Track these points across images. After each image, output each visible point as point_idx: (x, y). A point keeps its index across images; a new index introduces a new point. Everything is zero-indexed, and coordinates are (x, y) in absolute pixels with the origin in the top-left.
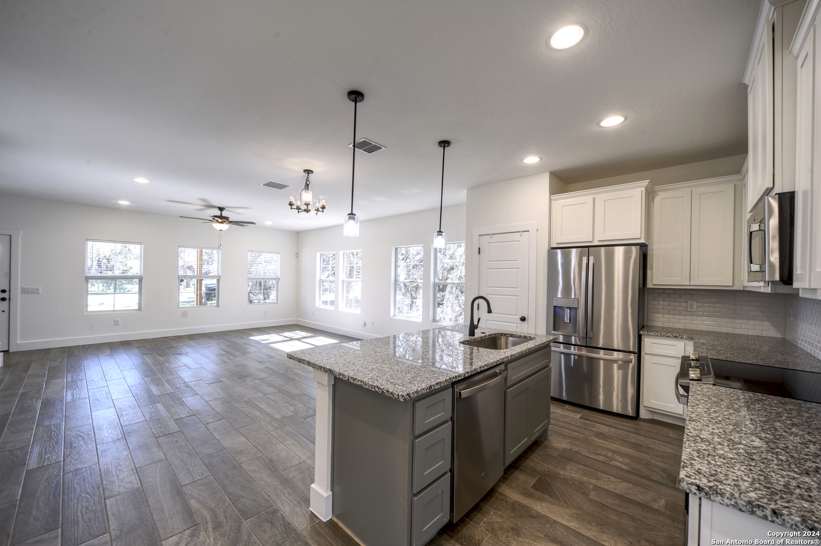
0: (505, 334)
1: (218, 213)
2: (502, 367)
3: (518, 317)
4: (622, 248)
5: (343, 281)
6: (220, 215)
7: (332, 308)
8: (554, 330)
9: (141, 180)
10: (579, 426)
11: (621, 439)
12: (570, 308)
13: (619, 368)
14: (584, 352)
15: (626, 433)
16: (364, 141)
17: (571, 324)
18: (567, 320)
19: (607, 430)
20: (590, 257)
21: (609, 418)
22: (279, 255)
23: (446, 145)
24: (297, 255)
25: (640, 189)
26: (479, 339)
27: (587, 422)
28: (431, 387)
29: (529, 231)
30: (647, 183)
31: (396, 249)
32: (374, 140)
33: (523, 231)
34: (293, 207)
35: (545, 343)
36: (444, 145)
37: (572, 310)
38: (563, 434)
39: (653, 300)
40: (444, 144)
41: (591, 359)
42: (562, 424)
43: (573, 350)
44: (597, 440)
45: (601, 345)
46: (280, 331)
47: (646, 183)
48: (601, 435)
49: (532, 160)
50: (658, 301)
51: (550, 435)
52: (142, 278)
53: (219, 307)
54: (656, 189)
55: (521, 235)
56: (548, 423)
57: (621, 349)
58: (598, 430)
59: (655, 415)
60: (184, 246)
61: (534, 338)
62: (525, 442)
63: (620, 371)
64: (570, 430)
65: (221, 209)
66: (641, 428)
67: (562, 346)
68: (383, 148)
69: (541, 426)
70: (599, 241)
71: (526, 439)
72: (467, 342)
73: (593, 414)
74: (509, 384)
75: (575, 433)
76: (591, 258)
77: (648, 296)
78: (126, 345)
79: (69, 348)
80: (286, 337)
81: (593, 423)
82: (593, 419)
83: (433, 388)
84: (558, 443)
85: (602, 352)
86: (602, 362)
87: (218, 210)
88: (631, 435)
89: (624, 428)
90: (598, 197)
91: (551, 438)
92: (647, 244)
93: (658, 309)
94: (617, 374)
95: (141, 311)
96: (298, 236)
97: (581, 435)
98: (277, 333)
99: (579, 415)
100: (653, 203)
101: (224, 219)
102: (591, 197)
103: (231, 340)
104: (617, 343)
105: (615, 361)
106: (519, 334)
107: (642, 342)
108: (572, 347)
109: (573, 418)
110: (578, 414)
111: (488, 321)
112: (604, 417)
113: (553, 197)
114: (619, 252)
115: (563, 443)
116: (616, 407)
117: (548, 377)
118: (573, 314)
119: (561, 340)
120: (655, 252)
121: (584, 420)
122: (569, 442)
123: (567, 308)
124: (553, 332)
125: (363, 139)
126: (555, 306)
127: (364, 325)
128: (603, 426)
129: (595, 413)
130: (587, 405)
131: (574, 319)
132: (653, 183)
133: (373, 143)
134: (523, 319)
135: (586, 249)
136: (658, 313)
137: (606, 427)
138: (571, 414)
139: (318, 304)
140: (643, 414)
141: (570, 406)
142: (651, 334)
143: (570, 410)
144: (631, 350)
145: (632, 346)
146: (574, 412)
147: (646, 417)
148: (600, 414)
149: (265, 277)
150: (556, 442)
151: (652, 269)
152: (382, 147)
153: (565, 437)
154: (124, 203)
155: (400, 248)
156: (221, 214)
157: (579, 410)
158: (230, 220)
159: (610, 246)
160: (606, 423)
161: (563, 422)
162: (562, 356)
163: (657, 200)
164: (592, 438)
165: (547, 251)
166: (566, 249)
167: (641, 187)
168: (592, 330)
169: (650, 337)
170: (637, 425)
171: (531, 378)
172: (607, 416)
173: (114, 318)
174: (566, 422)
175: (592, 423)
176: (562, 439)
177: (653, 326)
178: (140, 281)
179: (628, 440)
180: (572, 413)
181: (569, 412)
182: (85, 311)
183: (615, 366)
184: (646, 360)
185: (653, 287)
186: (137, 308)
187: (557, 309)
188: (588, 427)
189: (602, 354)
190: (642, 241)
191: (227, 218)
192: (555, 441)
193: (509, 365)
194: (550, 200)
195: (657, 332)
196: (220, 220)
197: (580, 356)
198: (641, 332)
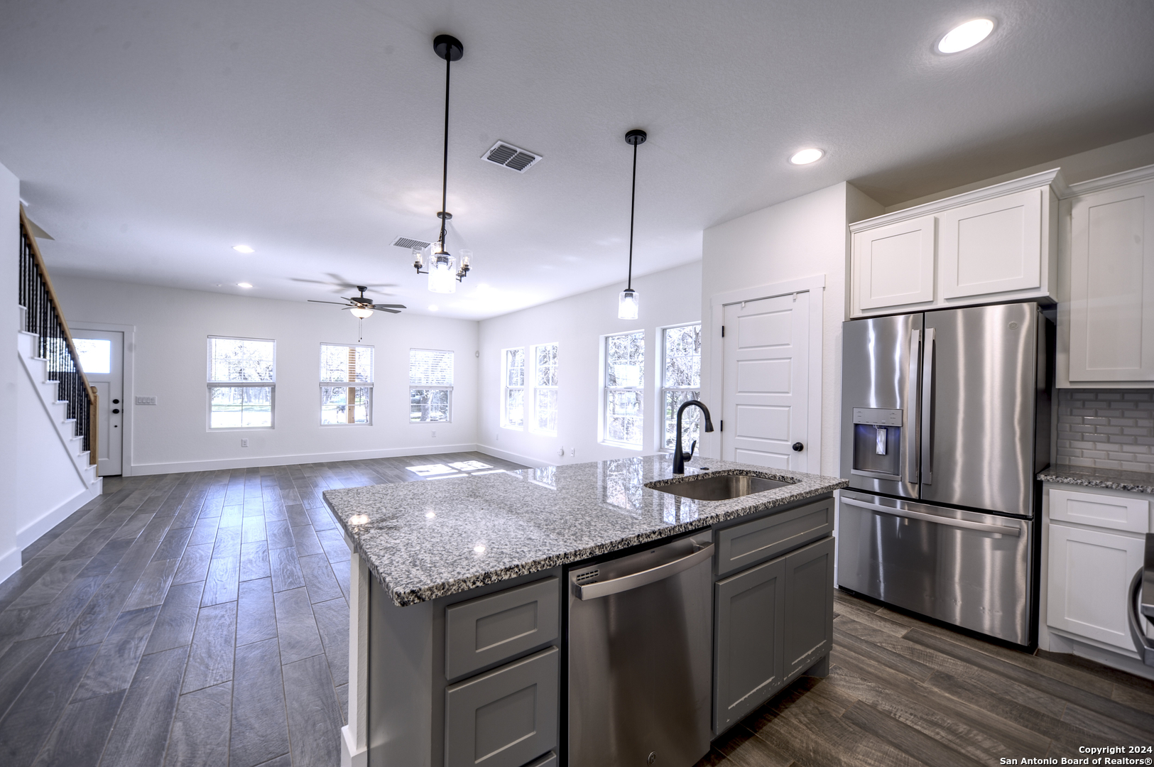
0: (747, 473)
1: (357, 294)
2: (707, 536)
3: (789, 443)
4: (1000, 309)
5: (535, 390)
6: (360, 297)
7: (520, 429)
8: (856, 468)
9: (244, 249)
10: (899, 655)
11: (992, 695)
12: (887, 428)
13: (996, 546)
14: (922, 513)
15: (1003, 680)
16: (502, 146)
17: (887, 457)
18: (880, 448)
19: (961, 668)
20: (926, 330)
21: (968, 644)
22: (453, 354)
23: (640, 138)
24: (478, 354)
25: (1037, 191)
26: (691, 479)
27: (918, 647)
28: (487, 575)
29: (808, 291)
30: (1054, 175)
31: (607, 338)
32: (520, 144)
33: (798, 293)
34: (420, 270)
35: (817, 490)
36: (636, 139)
37: (892, 432)
38: (861, 669)
39: (1071, 414)
40: (636, 136)
41: (934, 526)
42: (864, 647)
43: (898, 507)
44: (936, 690)
45: (956, 500)
46: (450, 461)
47: (1051, 174)
48: (945, 680)
49: (807, 156)
50: (1083, 416)
51: (835, 668)
52: (275, 386)
53: (372, 425)
54: (1075, 189)
55: (795, 300)
56: (828, 647)
57: (1000, 508)
58: (940, 669)
59: (1075, 647)
60: (326, 344)
61: (799, 481)
62: (767, 685)
63: (998, 554)
64: (879, 662)
65: (362, 289)
66: (1042, 673)
67: (877, 498)
68: (538, 159)
69: (810, 652)
70: (948, 299)
71: (770, 680)
72: (662, 484)
73: (934, 632)
74: (722, 570)
75: (888, 669)
76: (930, 333)
77: (1059, 405)
78: (250, 473)
79: (187, 475)
80: (453, 468)
81: (932, 651)
82: (932, 641)
83: (494, 578)
84: (849, 688)
85: (959, 513)
86: (958, 534)
87: (357, 290)
88: (1017, 686)
89: (1001, 669)
90: (944, 217)
91: (836, 676)
92: (1054, 298)
93: (1082, 433)
94: (991, 558)
95: (274, 428)
96: (478, 326)
97: (902, 676)
98: (446, 463)
99: (903, 632)
100: (1068, 218)
101: (363, 302)
102: (931, 218)
103: (380, 471)
104: (991, 495)
105: (987, 533)
106: (773, 473)
107: (1044, 497)
108: (899, 502)
109: (890, 636)
110: (900, 629)
111: (738, 451)
112: (957, 640)
113: (854, 227)
114: (994, 319)
115: (858, 689)
116: (989, 623)
117: (828, 557)
118: (892, 438)
119: (876, 486)
120: (1074, 317)
121: (911, 643)
122: (873, 689)
123: (881, 427)
124: (853, 472)
125: (499, 143)
126: (856, 425)
127: (561, 454)
128: (951, 660)
129: (938, 630)
130: (928, 613)
131: (893, 448)
132: (1068, 177)
133: (519, 150)
134: (798, 447)
135: (921, 317)
136: (1083, 440)
137: (959, 662)
138: (887, 628)
139: (504, 423)
140: (1046, 642)
141: (886, 611)
142: (1066, 481)
143: (885, 620)
144: (1022, 512)
145: (1022, 505)
146: (893, 623)
147: (1055, 649)
148: (948, 633)
149: (428, 385)
150: (844, 686)
151: (1067, 350)
152: (536, 156)
153: (865, 675)
154: (245, 286)
155: (612, 337)
156: (362, 296)
157: (905, 620)
158: (374, 303)
159: (974, 308)
160: (961, 653)
161: (866, 642)
162: (878, 518)
163: (1080, 212)
164: (925, 685)
165: (840, 325)
166: (884, 320)
167: (1040, 184)
168: (931, 469)
169: (1062, 486)
170: (1033, 664)
171: (783, 558)
172: (963, 638)
173: (242, 438)
174: (874, 645)
175: (928, 650)
176: (859, 681)
177: (1070, 467)
178: (273, 390)
179: (1008, 697)
180: (888, 625)
181: (883, 623)
182: (207, 428)
183: (987, 542)
184: (1054, 536)
185: (1068, 386)
186: (269, 425)
187: (861, 430)
188: (919, 658)
189: (959, 518)
190: (1044, 293)
191: (369, 301)
192: (842, 683)
193: (721, 532)
194: (849, 233)
195: (1081, 477)
196: (359, 304)
197: (913, 521)
198: (1042, 477)
